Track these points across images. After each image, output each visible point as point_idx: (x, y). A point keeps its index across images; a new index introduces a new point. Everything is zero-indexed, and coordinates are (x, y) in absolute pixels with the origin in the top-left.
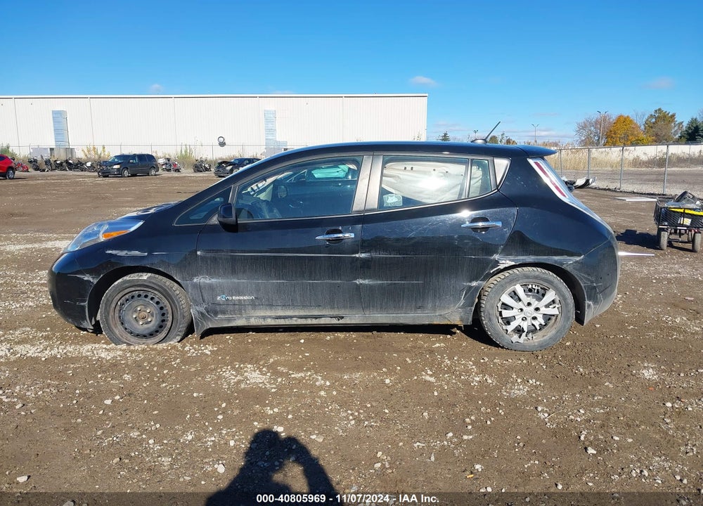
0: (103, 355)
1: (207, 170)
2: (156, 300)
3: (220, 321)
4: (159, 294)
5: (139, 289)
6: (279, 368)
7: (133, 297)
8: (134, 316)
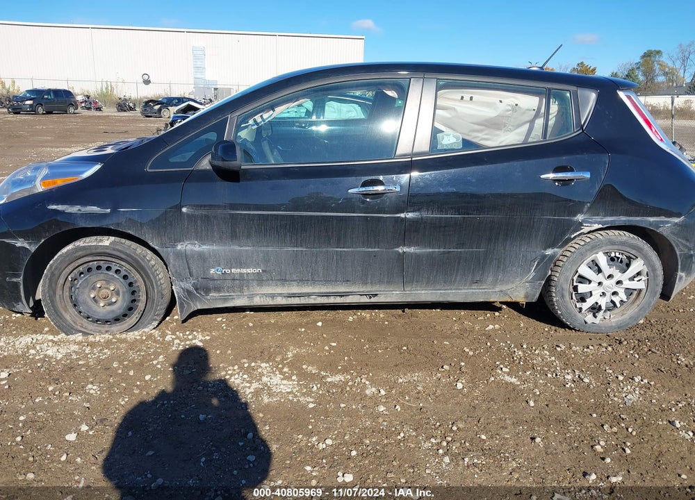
0: (50, 353)
1: (131, 109)
2: (123, 273)
3: (213, 300)
4: (128, 266)
5: (99, 258)
6: (304, 367)
7: (89, 270)
8: (92, 296)
